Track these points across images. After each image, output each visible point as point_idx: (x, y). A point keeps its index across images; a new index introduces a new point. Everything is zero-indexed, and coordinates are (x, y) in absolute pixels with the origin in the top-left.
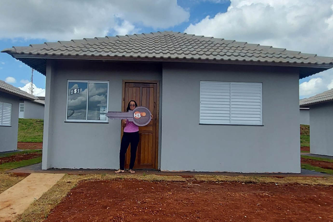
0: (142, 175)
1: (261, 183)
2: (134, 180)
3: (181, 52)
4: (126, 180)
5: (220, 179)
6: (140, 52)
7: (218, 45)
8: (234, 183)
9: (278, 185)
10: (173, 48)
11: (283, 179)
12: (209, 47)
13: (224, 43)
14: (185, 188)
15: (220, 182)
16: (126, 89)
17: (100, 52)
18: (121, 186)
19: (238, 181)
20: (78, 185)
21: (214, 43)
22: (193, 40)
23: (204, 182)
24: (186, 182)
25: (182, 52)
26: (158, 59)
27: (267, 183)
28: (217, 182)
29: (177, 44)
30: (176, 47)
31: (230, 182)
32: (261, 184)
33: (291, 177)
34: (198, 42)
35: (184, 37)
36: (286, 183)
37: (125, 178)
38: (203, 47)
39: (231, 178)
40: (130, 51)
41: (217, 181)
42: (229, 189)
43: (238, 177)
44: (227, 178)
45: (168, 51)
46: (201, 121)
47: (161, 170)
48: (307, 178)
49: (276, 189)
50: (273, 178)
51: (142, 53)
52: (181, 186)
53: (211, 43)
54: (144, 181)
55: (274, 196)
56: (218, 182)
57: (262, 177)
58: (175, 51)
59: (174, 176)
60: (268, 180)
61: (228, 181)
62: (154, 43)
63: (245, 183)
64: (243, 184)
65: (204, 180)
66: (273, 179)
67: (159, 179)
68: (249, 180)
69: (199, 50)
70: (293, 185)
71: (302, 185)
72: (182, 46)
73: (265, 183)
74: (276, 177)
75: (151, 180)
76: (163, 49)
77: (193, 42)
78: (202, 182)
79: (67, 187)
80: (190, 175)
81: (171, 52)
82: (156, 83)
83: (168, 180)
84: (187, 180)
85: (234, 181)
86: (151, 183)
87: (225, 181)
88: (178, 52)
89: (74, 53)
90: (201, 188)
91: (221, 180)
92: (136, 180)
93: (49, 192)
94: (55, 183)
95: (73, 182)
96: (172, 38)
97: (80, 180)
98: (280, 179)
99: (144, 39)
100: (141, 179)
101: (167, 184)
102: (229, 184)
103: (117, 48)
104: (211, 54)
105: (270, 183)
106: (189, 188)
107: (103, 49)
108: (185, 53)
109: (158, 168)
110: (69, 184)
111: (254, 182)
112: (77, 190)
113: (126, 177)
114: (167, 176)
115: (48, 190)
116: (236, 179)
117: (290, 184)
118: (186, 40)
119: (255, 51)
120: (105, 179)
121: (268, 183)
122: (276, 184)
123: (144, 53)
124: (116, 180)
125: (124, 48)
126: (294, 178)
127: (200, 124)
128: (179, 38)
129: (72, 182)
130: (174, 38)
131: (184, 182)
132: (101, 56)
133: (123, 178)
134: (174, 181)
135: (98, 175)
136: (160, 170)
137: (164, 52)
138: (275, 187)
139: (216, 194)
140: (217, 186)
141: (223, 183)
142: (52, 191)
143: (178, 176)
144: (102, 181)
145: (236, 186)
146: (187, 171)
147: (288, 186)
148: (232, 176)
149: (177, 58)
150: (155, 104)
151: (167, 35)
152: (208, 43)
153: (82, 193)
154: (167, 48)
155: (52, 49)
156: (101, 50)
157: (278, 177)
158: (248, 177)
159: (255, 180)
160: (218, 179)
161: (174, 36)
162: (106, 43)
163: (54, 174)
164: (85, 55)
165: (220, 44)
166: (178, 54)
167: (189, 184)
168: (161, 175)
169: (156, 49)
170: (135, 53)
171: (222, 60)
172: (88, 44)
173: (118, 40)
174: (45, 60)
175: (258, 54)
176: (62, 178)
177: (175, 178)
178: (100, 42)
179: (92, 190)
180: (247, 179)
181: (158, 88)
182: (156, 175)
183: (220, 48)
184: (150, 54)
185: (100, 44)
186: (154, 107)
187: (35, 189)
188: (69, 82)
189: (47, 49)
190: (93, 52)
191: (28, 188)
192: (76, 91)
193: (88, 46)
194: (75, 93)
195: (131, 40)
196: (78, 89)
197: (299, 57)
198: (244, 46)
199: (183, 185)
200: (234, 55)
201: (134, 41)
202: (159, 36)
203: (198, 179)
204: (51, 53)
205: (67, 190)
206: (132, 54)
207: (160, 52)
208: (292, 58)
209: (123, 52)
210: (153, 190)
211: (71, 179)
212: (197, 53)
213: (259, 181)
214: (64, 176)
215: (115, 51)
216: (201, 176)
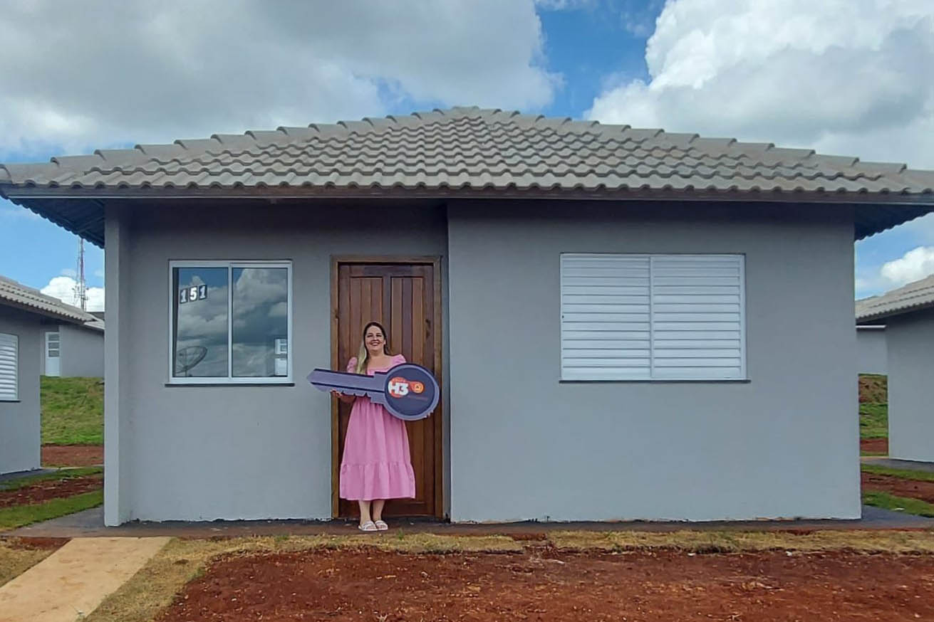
0: (395, 535)
1: (743, 550)
2: (370, 550)
3: (502, 167)
4: (346, 551)
5: (623, 544)
6: (379, 169)
7: (613, 145)
8: (666, 554)
9: (796, 557)
10: (479, 158)
11: (809, 536)
12: (586, 152)
13: (629, 140)
14: (520, 574)
15: (624, 551)
16: (343, 282)
17: (262, 174)
18: (333, 570)
19: (675, 548)
20: (206, 569)
21: (601, 139)
22: (539, 132)
23: (577, 552)
24: (525, 552)
25: (506, 167)
26: (433, 189)
27: (763, 551)
28: (616, 553)
29: (491, 143)
30: (486, 153)
31: (653, 549)
33: (831, 532)
34: (555, 138)
35: (512, 122)
36: (819, 550)
37: (343, 545)
38: (567, 152)
39: (656, 538)
40: (349, 169)
41: (616, 548)
42: (649, 572)
43: (677, 533)
44: (643, 538)
45: (462, 166)
46: (564, 370)
47: (452, 521)
48: (882, 533)
49: (789, 567)
50: (778, 536)
51: (385, 174)
52: (509, 566)
54: (401, 552)
55: (781, 589)
56: (619, 552)
57: (746, 532)
58: (485, 167)
59: (490, 537)
60: (765, 542)
61: (648, 547)
62: (421, 143)
63: (697, 552)
64: (691, 555)
65: (576, 545)
66: (780, 538)
67: (444, 546)
68: (709, 542)
69: (555, 159)
70: (837, 554)
71: (864, 553)
72: (506, 149)
73: (756, 551)
74: (789, 531)
75: (421, 548)
76: (450, 161)
77: (538, 138)
78: (572, 552)
79: (175, 577)
80: (534, 532)
81: (472, 169)
82: (432, 264)
83: (470, 549)
84: (526, 547)
85: (666, 548)
86: (420, 559)
87: (638, 548)
88: (493, 169)
89: (182, 181)
90: (565, 572)
91: (626, 544)
92: (378, 552)
93: (121, 594)
94: (141, 566)
95: (193, 563)
96: (475, 128)
97: (212, 554)
98: (800, 537)
99: (394, 133)
100: (393, 547)
101: (467, 561)
102: (651, 555)
103: (312, 160)
104: (592, 172)
105: (771, 550)
106: (531, 570)
107: (270, 164)
108: (513, 169)
109: (444, 514)
110: (180, 567)
111: (722, 548)
112: (206, 587)
113: (347, 542)
114: (468, 536)
115: (120, 588)
116: (670, 541)
117: (827, 552)
118: (517, 132)
119: (723, 160)
120: (286, 552)
121: (766, 549)
122: (789, 554)
123: (392, 174)
124: (319, 551)
125: (333, 160)
126: (841, 533)
127: (562, 382)
128: (498, 126)
129: (190, 560)
130: (482, 126)
131: (518, 552)
132: (261, 186)
133: (339, 547)
134: (489, 551)
135: (265, 540)
136: (448, 520)
137: (450, 169)
138: (785, 563)
139: (610, 587)
140: (614, 564)
141: (632, 552)
142: (130, 589)
143: (500, 537)
144: (275, 558)
145: (670, 561)
146: (527, 519)
147: (822, 560)
148: (661, 534)
149: (489, 187)
150: (429, 326)
151: (460, 117)
152: (583, 139)
153: (218, 595)
154: (459, 158)
155: (117, 169)
156: (263, 169)
157: (795, 533)
158: (705, 533)
159: (727, 542)
160: (616, 544)
161: (482, 123)
162: (278, 149)
163: (140, 537)
164: (215, 186)
165: (618, 142)
166: (494, 174)
167: (531, 558)
168: (450, 534)
169: (429, 161)
170: (364, 174)
171: (624, 188)
172: (226, 152)
173: (316, 138)
174: (100, 203)
175: (733, 167)
176: (161, 551)
177: (492, 542)
178: (262, 146)
179: (247, 583)
180: (705, 540)
181: (437, 277)
182: (436, 534)
183: (618, 153)
184: (409, 178)
185: (260, 152)
186: (428, 334)
187: (81, 584)
188: (173, 268)
189: (102, 169)
190: (240, 174)
191: (63, 582)
192: (195, 294)
193: (227, 158)
194: (192, 298)
195: (354, 136)
196: (201, 287)
197: (855, 175)
198: (689, 146)
199: (514, 563)
200: (661, 172)
201: (362, 139)
202: (436, 123)
203: (559, 545)
204: (116, 183)
205: (176, 585)
206: (355, 178)
207: (440, 171)
208: (832, 179)
209: (328, 174)
210: (426, 580)
211: (188, 553)
212: (548, 171)
213: (737, 543)
214: (167, 545)
215: (306, 169)
216: (569, 534)
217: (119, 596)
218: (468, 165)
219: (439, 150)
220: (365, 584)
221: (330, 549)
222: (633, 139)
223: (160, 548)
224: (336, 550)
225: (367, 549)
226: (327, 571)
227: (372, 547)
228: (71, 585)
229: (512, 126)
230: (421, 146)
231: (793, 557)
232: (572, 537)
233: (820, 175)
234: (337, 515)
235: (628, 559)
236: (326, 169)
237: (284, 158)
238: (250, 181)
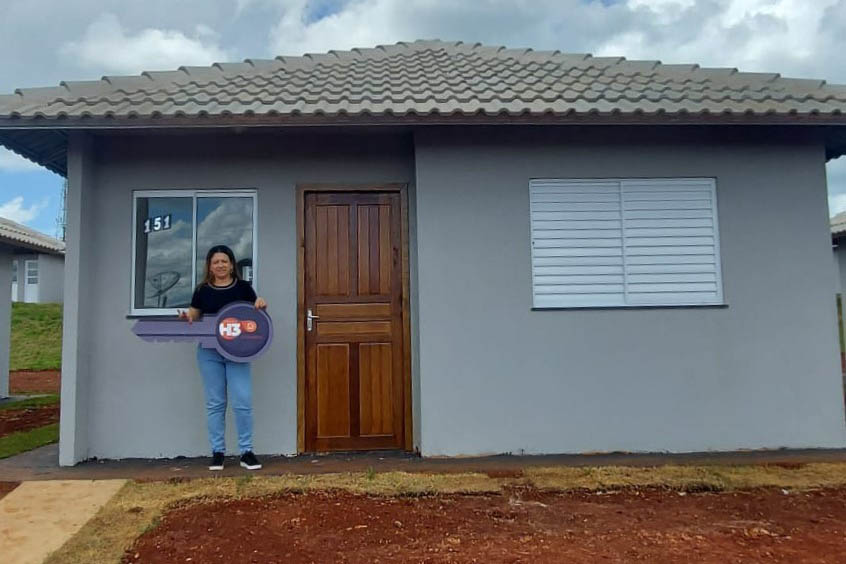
0: (364, 474)
1: (736, 488)
2: (338, 494)
3: (469, 94)
4: (313, 495)
5: (608, 483)
6: (345, 98)
7: (576, 73)
8: (653, 494)
9: (793, 496)
10: (445, 85)
11: (801, 470)
12: (550, 79)
13: (591, 68)
14: (501, 520)
15: (609, 489)
16: (309, 212)
17: (227, 103)
18: (298, 520)
19: (663, 487)
20: (162, 519)
21: (564, 67)
22: (502, 62)
23: (559, 493)
24: (503, 493)
25: (473, 94)
26: (400, 116)
27: (758, 489)
28: (600, 493)
29: (456, 73)
30: (451, 81)
31: (641, 488)
32: (739, 494)
33: (824, 464)
34: (518, 67)
35: (475, 54)
36: (815, 488)
37: (310, 489)
38: (532, 79)
39: (640, 474)
40: (316, 97)
41: (600, 487)
43: (663, 468)
44: (628, 475)
45: (428, 93)
46: (536, 298)
47: (423, 454)
49: (788, 507)
50: (769, 469)
51: (351, 102)
52: (488, 511)
53: (556, 69)
54: (371, 495)
55: (788, 537)
56: (604, 491)
57: (733, 466)
58: (452, 93)
59: (465, 475)
60: (760, 478)
61: (635, 486)
62: (387, 73)
63: (687, 491)
64: (681, 494)
65: (557, 485)
66: (772, 473)
67: (418, 487)
68: (699, 480)
69: (521, 86)
72: (471, 78)
73: (749, 490)
74: (778, 465)
75: (393, 491)
76: (416, 89)
77: (501, 67)
78: (553, 493)
79: (127, 530)
80: (511, 468)
81: (438, 96)
82: (398, 192)
83: (445, 491)
84: (505, 488)
85: (652, 487)
86: (393, 504)
87: (624, 487)
88: (460, 96)
89: (146, 110)
90: (551, 519)
91: (612, 483)
92: (346, 496)
93: (66, 551)
94: (90, 516)
95: (149, 511)
96: (439, 59)
97: (169, 500)
98: (791, 472)
99: (359, 65)
100: (363, 490)
101: (443, 504)
103: (278, 90)
104: (559, 97)
105: (763, 486)
106: (513, 516)
107: (236, 94)
108: (480, 96)
109: (414, 447)
110: (133, 516)
111: (713, 486)
112: (160, 541)
113: (313, 484)
114: (441, 473)
115: (66, 544)
116: (656, 477)
117: (826, 489)
118: (480, 62)
120: (249, 497)
121: (760, 487)
122: (786, 492)
123: (359, 102)
124: (284, 496)
125: (299, 90)
126: (834, 466)
127: (534, 309)
128: (461, 57)
129: (144, 508)
130: (445, 57)
131: (496, 494)
132: (226, 114)
133: (305, 490)
134: (464, 492)
135: (226, 484)
136: (419, 454)
137: (417, 96)
139: (603, 537)
140: (601, 506)
141: (617, 493)
142: (76, 546)
143: (475, 475)
144: (236, 504)
145: (659, 501)
146: (501, 453)
148: (644, 469)
149: (458, 113)
150: (397, 255)
151: (424, 49)
152: (547, 67)
153: (171, 553)
154: (425, 86)
155: (81, 100)
156: (229, 98)
157: (785, 466)
158: (692, 468)
159: (718, 480)
160: (600, 483)
161: (445, 54)
162: (245, 80)
163: (94, 480)
164: (179, 115)
165: (581, 70)
166: (461, 101)
167: (511, 501)
168: (422, 472)
169: (395, 89)
170: (331, 102)
171: (594, 113)
172: (192, 83)
173: (283, 70)
174: (63, 133)
175: (701, 91)
176: (114, 497)
177: (468, 481)
178: (228, 77)
179: (205, 537)
180: (692, 477)
181: (404, 205)
182: (407, 472)
183: (582, 79)
184: (376, 105)
185: (227, 82)
186: (395, 263)
187: (24, 539)
188: (139, 199)
189: (66, 100)
190: (205, 103)
191: (5, 536)
192: (159, 224)
193: (193, 88)
194: (156, 228)
195: (320, 67)
196: (165, 217)
197: (824, 96)
198: (652, 73)
199: (492, 505)
200: (629, 96)
201: (328, 70)
202: (401, 55)
203: (539, 484)
204: (78, 113)
205: (128, 539)
206: (322, 106)
207: (407, 98)
208: (802, 101)
209: (294, 102)
210: (400, 531)
211: (143, 499)
212: (516, 97)
213: (729, 481)
214: (122, 490)
215: (273, 98)
216: (547, 470)
217: (63, 555)
218: (435, 92)
219: (404, 79)
220: (333, 536)
221: (296, 493)
222: (596, 66)
223: (114, 493)
224: (302, 493)
225: (335, 493)
226: (293, 520)
227: (340, 490)
228: (15, 540)
229: (475, 57)
230: (387, 75)
231: (790, 496)
232: (551, 475)
233: (789, 97)
234: (302, 450)
235: (616, 499)
236: (293, 98)
237: (251, 88)
238: (214, 110)
